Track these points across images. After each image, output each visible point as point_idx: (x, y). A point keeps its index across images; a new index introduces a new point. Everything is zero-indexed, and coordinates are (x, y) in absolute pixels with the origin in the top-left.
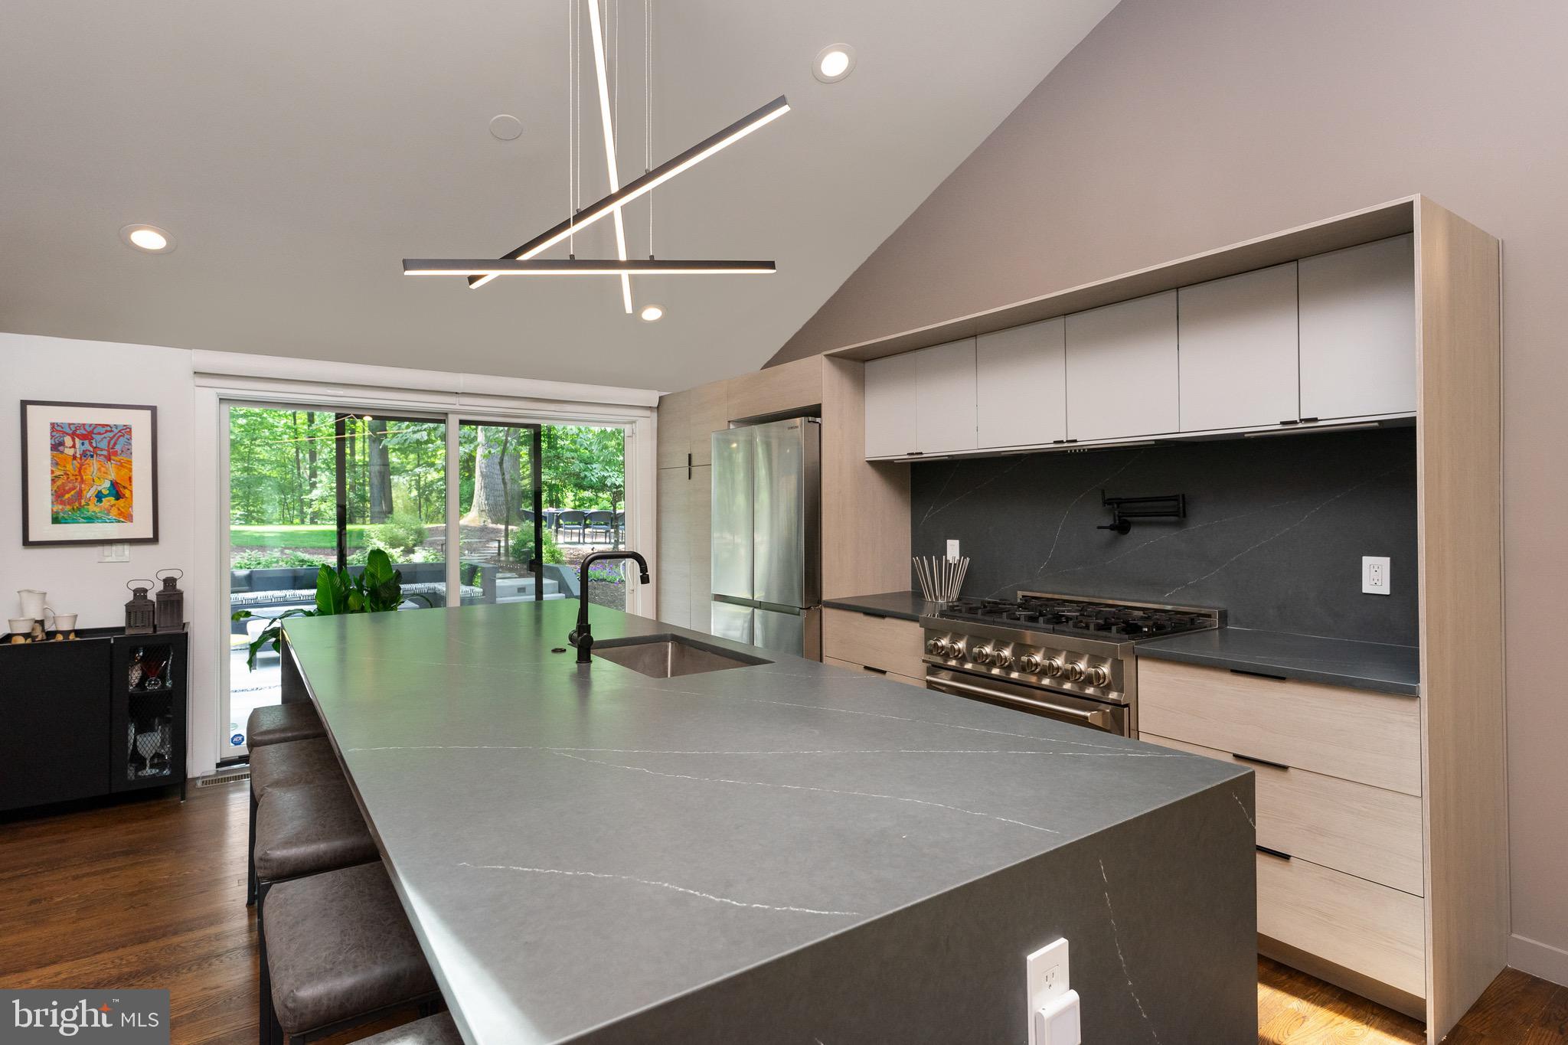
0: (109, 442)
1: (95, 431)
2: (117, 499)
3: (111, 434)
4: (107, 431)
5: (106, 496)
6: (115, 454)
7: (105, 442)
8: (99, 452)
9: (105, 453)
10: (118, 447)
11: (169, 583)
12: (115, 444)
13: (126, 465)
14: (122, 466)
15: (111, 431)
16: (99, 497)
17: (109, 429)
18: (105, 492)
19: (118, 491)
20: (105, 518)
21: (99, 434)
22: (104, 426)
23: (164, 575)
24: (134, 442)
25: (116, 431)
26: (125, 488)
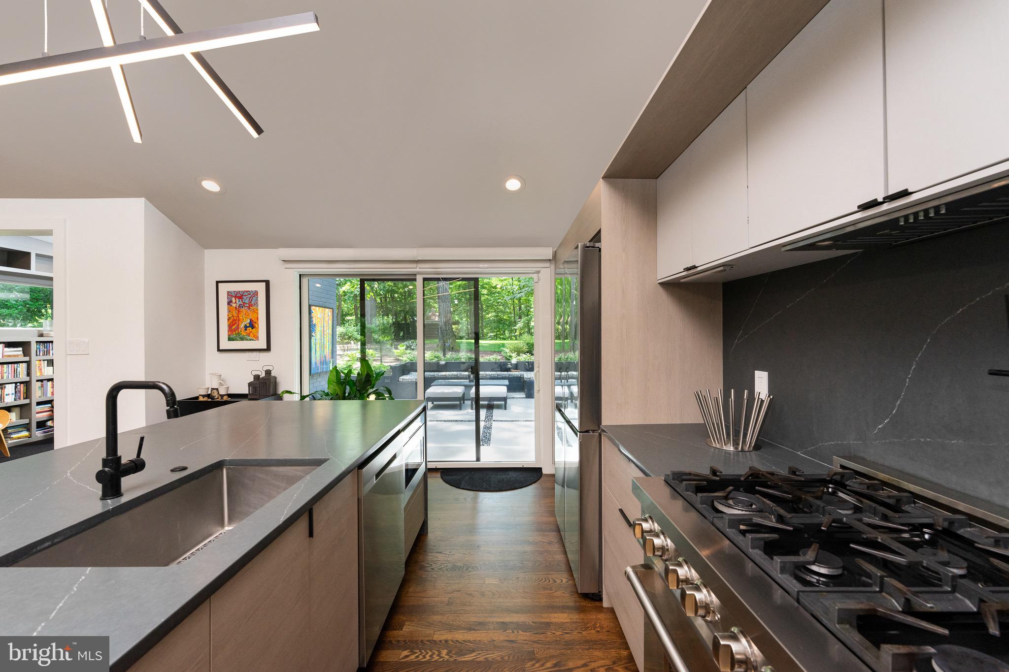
0: (249, 299)
1: (244, 294)
2: (252, 329)
3: (250, 296)
4: (248, 294)
5: (248, 327)
6: (252, 305)
7: (248, 299)
8: (245, 305)
9: (247, 305)
10: (253, 302)
11: (268, 372)
12: (252, 300)
13: (256, 311)
14: (254, 312)
15: (250, 294)
16: (246, 327)
17: (249, 293)
18: (248, 325)
19: (252, 325)
20: (248, 338)
21: (245, 296)
22: (247, 291)
23: (266, 368)
24: (259, 299)
25: (252, 294)
26: (255, 323)
